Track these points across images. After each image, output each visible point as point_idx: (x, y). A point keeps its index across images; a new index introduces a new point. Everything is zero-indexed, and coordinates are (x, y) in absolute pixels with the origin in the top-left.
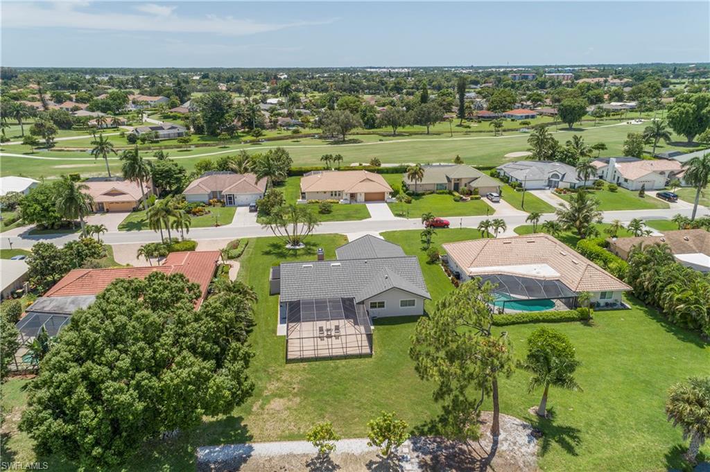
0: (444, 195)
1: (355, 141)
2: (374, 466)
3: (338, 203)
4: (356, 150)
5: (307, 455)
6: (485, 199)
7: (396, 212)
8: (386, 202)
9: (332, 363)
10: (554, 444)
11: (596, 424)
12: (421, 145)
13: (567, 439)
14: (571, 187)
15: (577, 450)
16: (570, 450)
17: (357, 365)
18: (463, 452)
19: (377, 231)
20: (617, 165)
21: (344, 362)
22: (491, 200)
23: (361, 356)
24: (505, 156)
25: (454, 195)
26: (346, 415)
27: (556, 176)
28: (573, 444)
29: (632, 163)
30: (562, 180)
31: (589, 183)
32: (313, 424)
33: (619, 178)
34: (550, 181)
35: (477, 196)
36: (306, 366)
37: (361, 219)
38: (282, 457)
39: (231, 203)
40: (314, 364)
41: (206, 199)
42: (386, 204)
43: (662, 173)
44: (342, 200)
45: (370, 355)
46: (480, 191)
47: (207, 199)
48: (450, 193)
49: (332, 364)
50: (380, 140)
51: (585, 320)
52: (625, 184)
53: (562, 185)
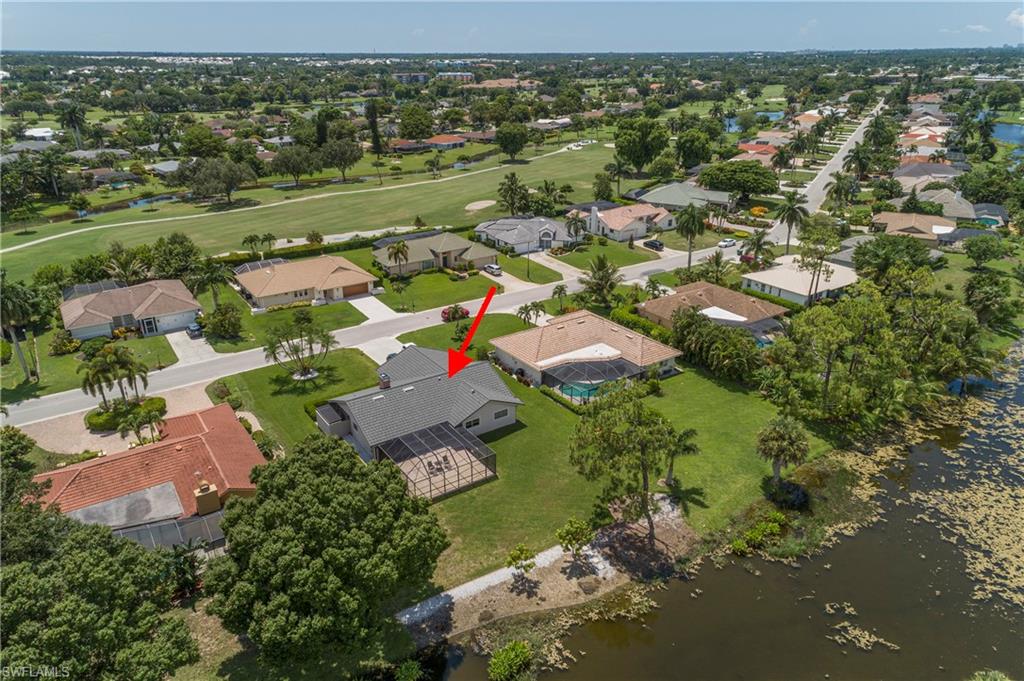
0: (434, 275)
1: (248, 203)
2: (568, 571)
3: (310, 305)
4: (262, 216)
5: (505, 582)
6: (482, 273)
7: (396, 306)
8: (372, 295)
9: (464, 496)
10: (690, 504)
11: (709, 479)
12: (350, 201)
13: (697, 497)
14: (565, 246)
15: (706, 503)
16: (702, 505)
17: (491, 490)
18: (629, 536)
19: (390, 336)
20: (600, 215)
21: (475, 491)
22: (492, 274)
23: (486, 481)
24: (467, 208)
25: (448, 274)
26: (515, 537)
27: (547, 234)
28: (701, 499)
29: (612, 211)
30: (554, 239)
31: (580, 239)
32: (490, 555)
33: (603, 229)
34: (541, 241)
35: (475, 271)
36: (442, 506)
37: (358, 323)
38: (483, 593)
39: (151, 330)
40: (449, 501)
41: (108, 331)
42: (373, 298)
43: (641, 219)
44: (314, 301)
45: (495, 478)
46: (477, 264)
47: (110, 331)
48: (441, 271)
49: (466, 496)
50: (287, 198)
51: (655, 391)
52: (611, 235)
53: (555, 244)
